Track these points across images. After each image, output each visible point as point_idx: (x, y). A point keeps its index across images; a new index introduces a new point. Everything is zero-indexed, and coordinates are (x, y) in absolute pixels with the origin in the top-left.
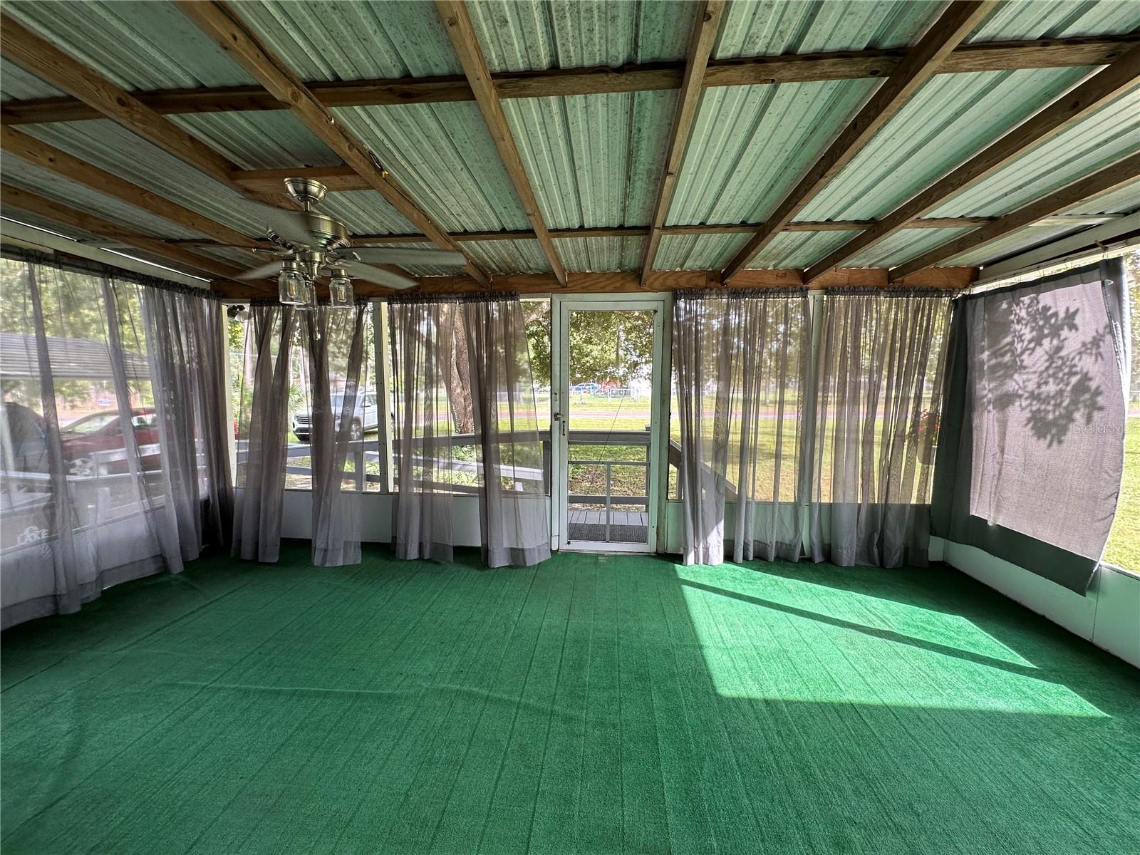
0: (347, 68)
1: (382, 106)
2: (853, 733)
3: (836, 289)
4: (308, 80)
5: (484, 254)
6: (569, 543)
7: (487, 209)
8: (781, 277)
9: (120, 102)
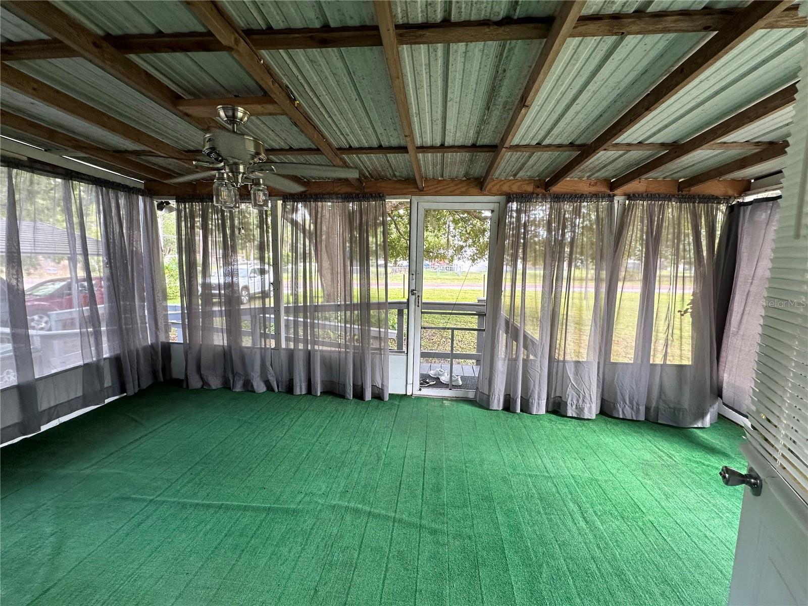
0: (279, 19)
1: (302, 50)
2: (656, 547)
3: (637, 195)
4: (245, 28)
5: (361, 165)
6: (420, 390)
7: (370, 131)
8: (593, 185)
9: (95, 45)
